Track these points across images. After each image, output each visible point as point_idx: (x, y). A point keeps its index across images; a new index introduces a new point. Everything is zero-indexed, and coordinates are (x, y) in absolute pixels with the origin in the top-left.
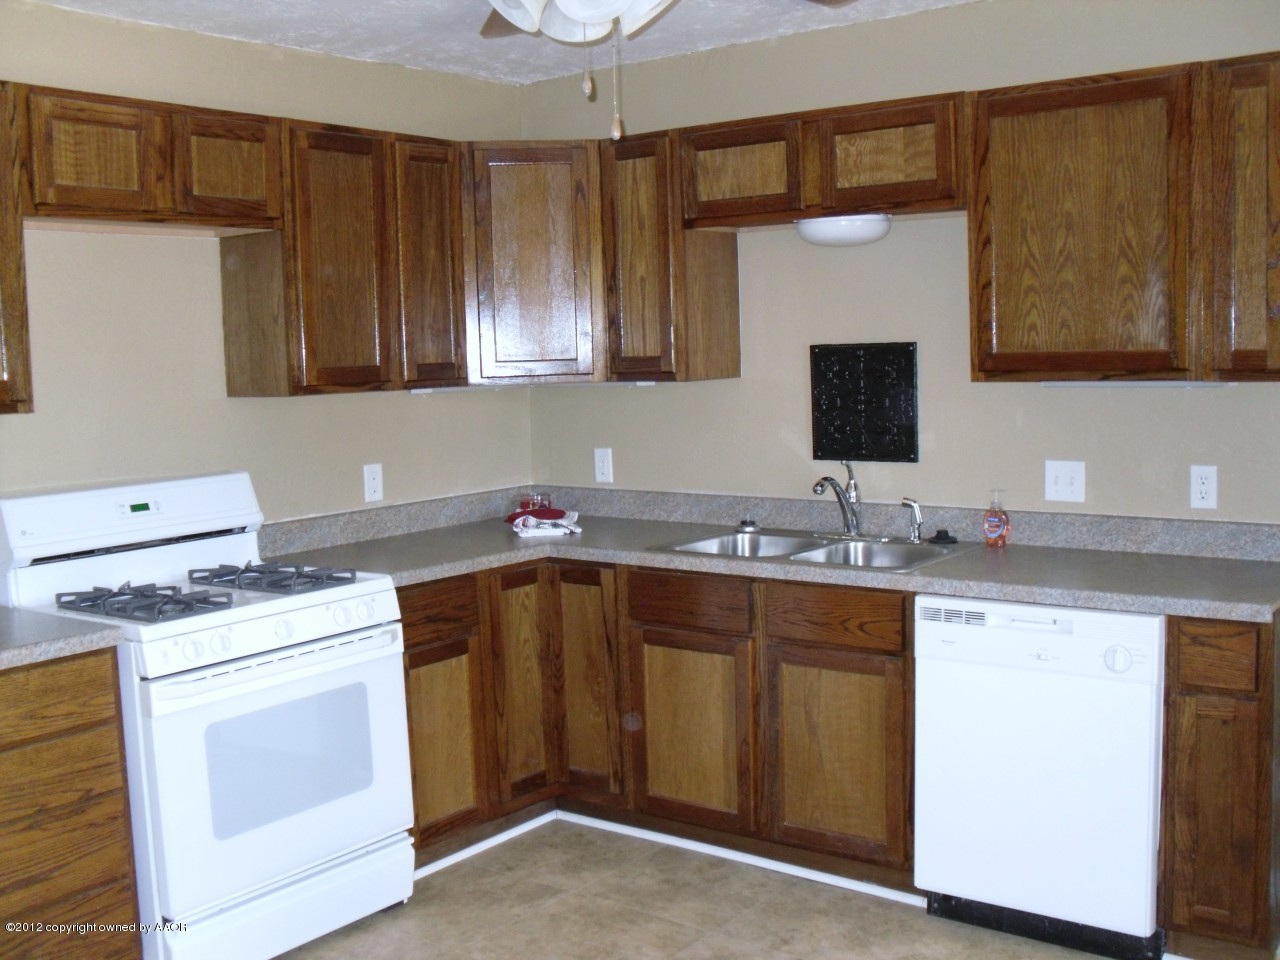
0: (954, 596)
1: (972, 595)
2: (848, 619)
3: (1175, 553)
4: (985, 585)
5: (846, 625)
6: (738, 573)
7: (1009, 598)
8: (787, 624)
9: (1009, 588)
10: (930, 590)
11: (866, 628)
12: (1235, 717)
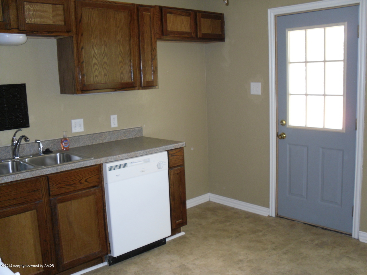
0: (115, 161)
1: (120, 159)
2: (81, 179)
3: (112, 141)
4: (124, 155)
5: (81, 182)
6: (36, 176)
7: (130, 157)
8: (58, 189)
9: (130, 154)
10: (108, 161)
11: (88, 180)
12: (180, 172)
